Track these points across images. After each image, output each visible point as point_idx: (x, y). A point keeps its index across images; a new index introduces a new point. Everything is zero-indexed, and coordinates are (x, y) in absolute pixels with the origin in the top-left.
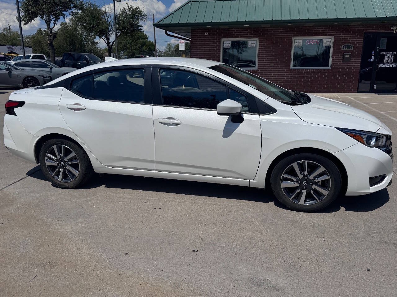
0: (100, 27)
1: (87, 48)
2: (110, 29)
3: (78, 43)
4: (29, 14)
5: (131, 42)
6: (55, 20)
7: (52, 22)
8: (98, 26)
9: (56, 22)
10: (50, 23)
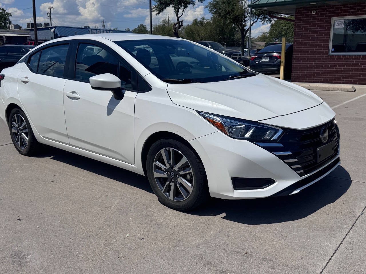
0: (235, 13)
1: (236, 37)
2: (246, 15)
3: (227, 32)
4: (161, 3)
5: (287, 29)
6: (184, 9)
7: (181, 11)
8: (233, 11)
9: (184, 11)
10: (178, 11)
